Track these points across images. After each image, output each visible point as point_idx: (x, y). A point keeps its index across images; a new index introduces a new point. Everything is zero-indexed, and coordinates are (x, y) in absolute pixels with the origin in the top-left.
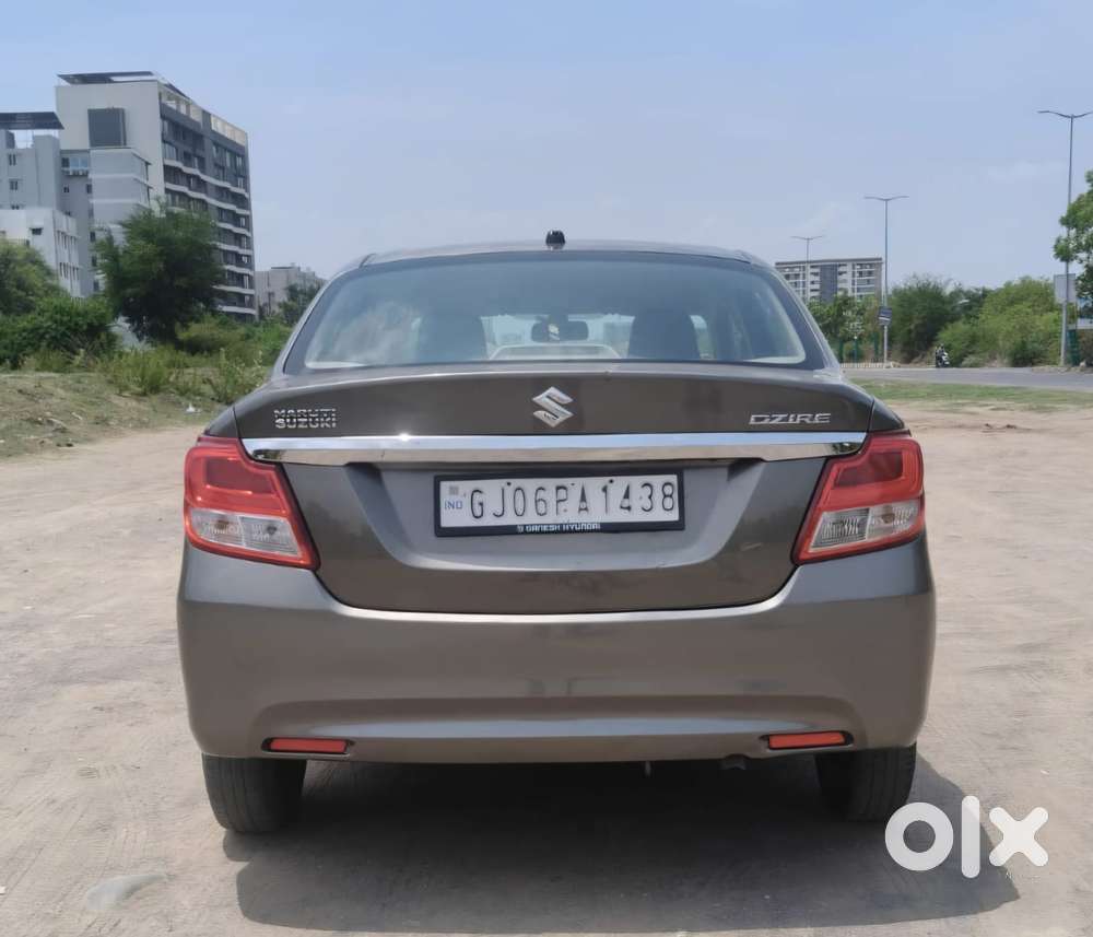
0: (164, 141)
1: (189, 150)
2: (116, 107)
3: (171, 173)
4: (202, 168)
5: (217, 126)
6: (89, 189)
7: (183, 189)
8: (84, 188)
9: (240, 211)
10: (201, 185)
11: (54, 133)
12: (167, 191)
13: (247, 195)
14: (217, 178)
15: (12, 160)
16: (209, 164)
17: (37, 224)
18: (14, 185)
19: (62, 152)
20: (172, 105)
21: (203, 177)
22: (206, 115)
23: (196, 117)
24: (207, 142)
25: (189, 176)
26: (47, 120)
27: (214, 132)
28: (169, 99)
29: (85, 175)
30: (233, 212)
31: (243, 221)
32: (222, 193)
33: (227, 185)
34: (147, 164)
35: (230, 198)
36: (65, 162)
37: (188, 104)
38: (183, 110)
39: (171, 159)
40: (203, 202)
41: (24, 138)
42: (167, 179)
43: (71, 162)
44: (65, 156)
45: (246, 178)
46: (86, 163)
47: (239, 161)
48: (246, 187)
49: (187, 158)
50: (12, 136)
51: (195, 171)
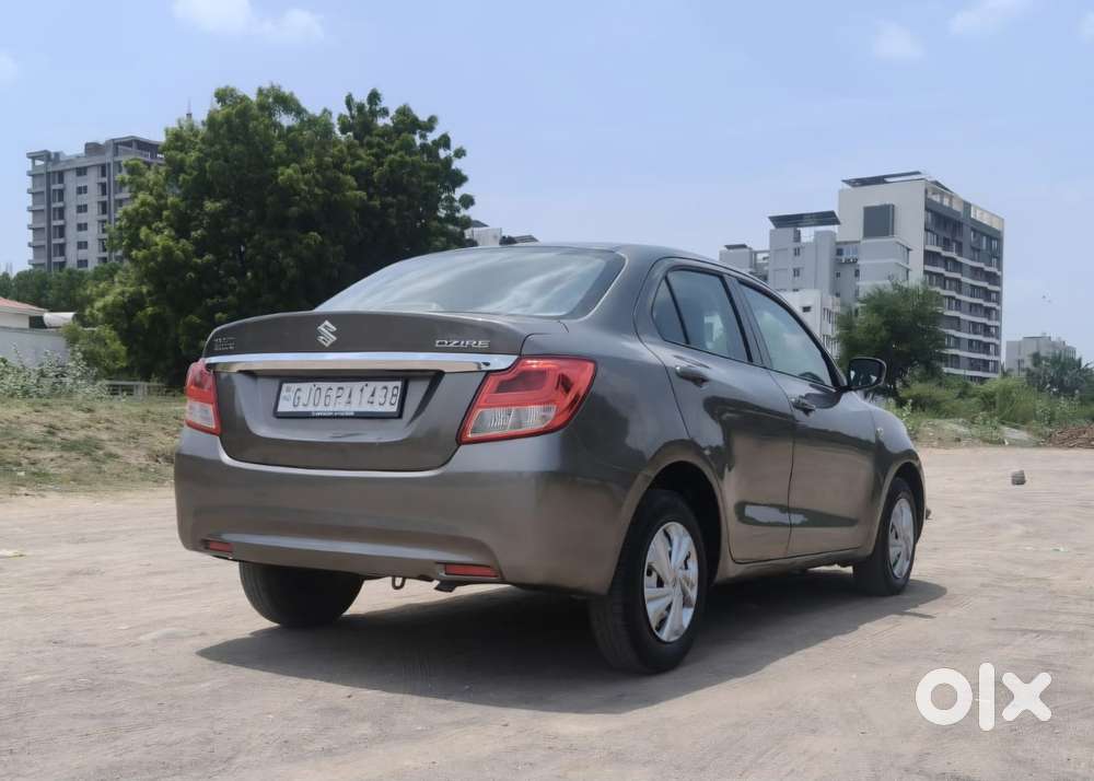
0: (926, 230)
1: (948, 236)
2: (888, 203)
3: (930, 257)
4: (960, 251)
5: (976, 215)
6: (857, 273)
7: (940, 270)
8: (853, 273)
9: (991, 288)
10: (958, 266)
11: (834, 228)
12: (926, 272)
13: (999, 273)
14: (973, 259)
15: (797, 252)
16: (966, 248)
17: (807, 304)
18: (797, 272)
19: (838, 243)
20: (936, 198)
21: (959, 259)
22: (967, 206)
23: (957, 207)
24: (966, 229)
25: (947, 259)
26: (828, 218)
27: (973, 220)
28: (934, 194)
29: (855, 261)
30: (985, 289)
31: (994, 296)
32: (976, 272)
33: (981, 265)
34: (909, 250)
35: (983, 276)
36: (840, 252)
37: (951, 198)
38: (946, 202)
39: (932, 244)
40: (958, 281)
41: (808, 234)
42: (926, 262)
43: (845, 252)
44: (840, 247)
45: (999, 259)
46: (856, 251)
47: (995, 243)
48: (999, 267)
49: (946, 244)
50: (799, 233)
51: (953, 254)
